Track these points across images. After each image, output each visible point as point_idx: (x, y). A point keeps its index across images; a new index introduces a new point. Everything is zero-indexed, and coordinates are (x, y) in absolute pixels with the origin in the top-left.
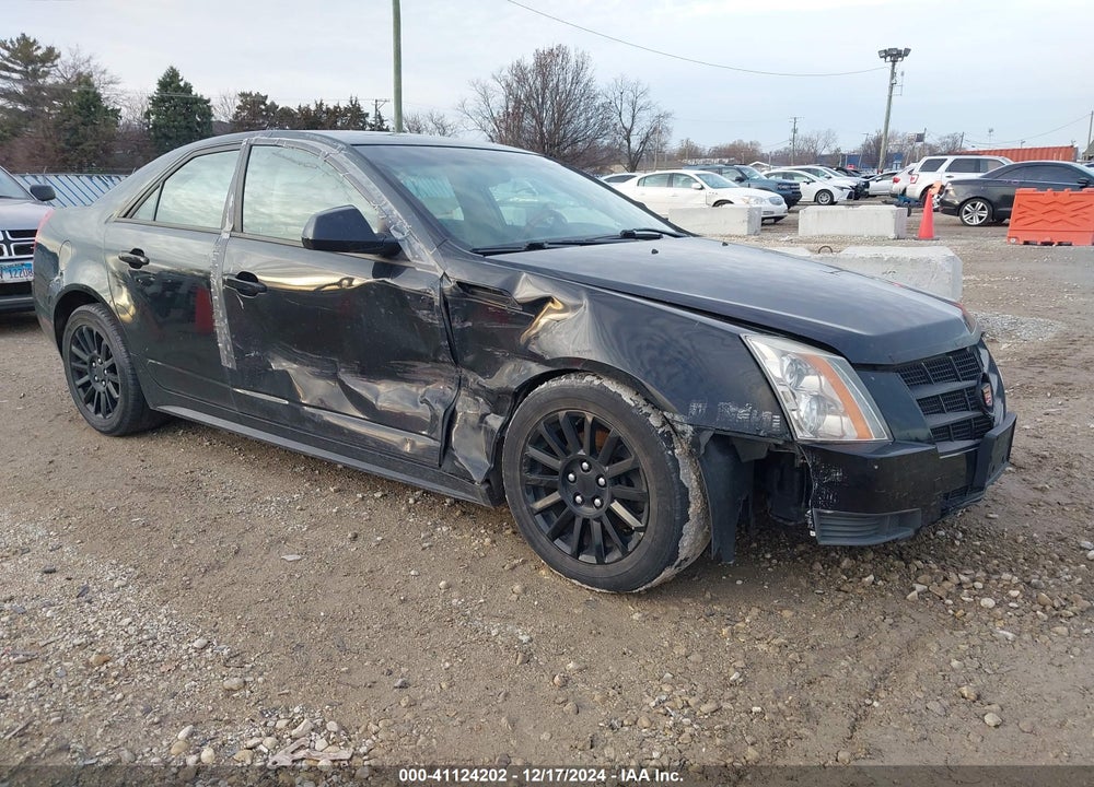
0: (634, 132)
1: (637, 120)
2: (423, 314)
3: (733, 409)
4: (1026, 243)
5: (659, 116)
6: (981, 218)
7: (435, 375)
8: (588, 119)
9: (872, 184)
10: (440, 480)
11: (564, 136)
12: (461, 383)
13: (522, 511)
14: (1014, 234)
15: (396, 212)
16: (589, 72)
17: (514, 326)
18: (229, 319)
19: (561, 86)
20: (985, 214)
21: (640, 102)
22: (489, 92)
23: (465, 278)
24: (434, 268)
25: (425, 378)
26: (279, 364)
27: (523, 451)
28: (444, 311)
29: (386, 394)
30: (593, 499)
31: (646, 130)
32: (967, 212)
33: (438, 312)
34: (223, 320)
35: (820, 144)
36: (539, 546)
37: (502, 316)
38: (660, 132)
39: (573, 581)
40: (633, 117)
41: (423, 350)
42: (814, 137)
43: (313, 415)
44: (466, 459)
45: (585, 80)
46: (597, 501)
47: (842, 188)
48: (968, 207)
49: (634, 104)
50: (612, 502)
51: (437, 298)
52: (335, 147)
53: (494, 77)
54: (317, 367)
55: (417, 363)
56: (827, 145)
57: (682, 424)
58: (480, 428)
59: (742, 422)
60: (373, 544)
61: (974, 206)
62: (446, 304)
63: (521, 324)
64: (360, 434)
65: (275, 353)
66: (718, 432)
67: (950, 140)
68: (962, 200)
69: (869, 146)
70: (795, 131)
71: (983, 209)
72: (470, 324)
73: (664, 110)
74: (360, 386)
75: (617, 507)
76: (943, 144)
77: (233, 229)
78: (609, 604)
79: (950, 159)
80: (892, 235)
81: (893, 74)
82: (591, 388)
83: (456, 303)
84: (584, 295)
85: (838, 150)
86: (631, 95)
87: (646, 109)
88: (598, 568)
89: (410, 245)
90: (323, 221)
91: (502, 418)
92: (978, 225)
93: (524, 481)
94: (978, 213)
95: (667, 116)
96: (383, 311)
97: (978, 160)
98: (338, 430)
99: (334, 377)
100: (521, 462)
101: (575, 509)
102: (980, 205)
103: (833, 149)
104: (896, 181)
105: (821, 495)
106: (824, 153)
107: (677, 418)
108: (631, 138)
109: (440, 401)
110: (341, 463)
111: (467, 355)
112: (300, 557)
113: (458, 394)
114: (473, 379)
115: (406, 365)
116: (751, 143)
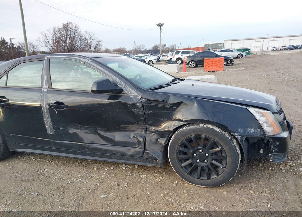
0: (92, 46)
1: (92, 42)
2: (134, 110)
3: (250, 129)
4: (208, 71)
5: (98, 41)
6: (194, 66)
7: (136, 128)
8: (81, 43)
9: (160, 58)
10: (143, 161)
11: (74, 48)
12: (146, 130)
13: (178, 168)
14: (206, 69)
15: (117, 79)
16: (79, 29)
17: (170, 111)
18: (51, 118)
19: (71, 34)
20: (194, 64)
21: (93, 38)
22: (47, 35)
23: (149, 98)
24: (137, 96)
25: (132, 129)
26: (72, 131)
27: (177, 149)
28: (142, 109)
29: (118, 136)
30: (204, 160)
31: (95, 45)
32: (190, 64)
33: (141, 109)
34: (48, 118)
35: (141, 48)
36: (185, 177)
37: (164, 108)
38: (99, 46)
39: (199, 186)
40: (91, 42)
41: (133, 121)
42: (140, 46)
43: (89, 146)
44: (153, 153)
45: (78, 32)
46: (206, 161)
47: (155, 60)
48: (190, 63)
49: (91, 38)
50: (212, 161)
51: (140, 105)
52: (86, 59)
53: (48, 31)
54: (89, 130)
55: (130, 125)
56: (143, 48)
57: (237, 136)
58: (157, 143)
59: (253, 133)
60: (126, 186)
61: (192, 63)
62: (143, 106)
63: (172, 110)
64: (110, 150)
65: (70, 127)
66: (247, 136)
67: (172, 46)
68: (189, 61)
69: (153, 48)
70: (135, 45)
71: (194, 63)
72: (151, 112)
73: (99, 40)
74: (107, 134)
75: (214, 162)
76: (171, 47)
77: (48, 88)
78: (213, 191)
79: (181, 51)
80: (177, 71)
81: (161, 30)
82: (203, 128)
83: (147, 106)
84: (194, 101)
85: (146, 49)
86: (90, 35)
87: (94, 39)
88: (209, 180)
89: (126, 89)
90: (99, 84)
91: (165, 139)
92: (193, 67)
93: (178, 158)
94: (193, 65)
95: (100, 41)
96: (118, 110)
97: (188, 51)
98: (100, 150)
99: (96, 133)
100: (177, 152)
101: (198, 164)
102: (193, 62)
103: (145, 49)
104: (168, 57)
105: (274, 150)
106: (142, 50)
107: (235, 134)
108: (91, 48)
109: (141, 137)
110: (89, 159)
111: (149, 121)
112: (106, 195)
113: (146, 133)
114: (153, 128)
115: (126, 126)
116: (123, 48)
